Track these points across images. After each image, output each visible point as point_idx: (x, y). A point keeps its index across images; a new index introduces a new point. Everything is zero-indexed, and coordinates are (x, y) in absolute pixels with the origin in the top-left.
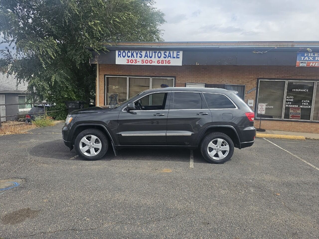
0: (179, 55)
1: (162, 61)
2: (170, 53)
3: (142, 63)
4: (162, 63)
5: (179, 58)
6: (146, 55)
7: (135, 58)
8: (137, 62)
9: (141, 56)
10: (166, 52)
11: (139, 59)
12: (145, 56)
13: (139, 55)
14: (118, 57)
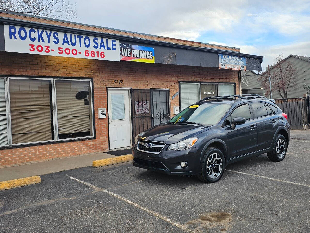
0: (115, 45)
1: (91, 52)
2: (102, 41)
3: (59, 53)
4: (93, 55)
5: (115, 49)
6: (66, 40)
7: (46, 44)
8: (51, 51)
9: (56, 41)
10: (97, 40)
11: (52, 46)
12: (64, 42)
13: (52, 38)
14: (11, 38)
